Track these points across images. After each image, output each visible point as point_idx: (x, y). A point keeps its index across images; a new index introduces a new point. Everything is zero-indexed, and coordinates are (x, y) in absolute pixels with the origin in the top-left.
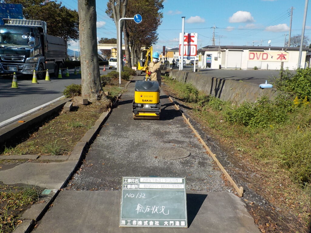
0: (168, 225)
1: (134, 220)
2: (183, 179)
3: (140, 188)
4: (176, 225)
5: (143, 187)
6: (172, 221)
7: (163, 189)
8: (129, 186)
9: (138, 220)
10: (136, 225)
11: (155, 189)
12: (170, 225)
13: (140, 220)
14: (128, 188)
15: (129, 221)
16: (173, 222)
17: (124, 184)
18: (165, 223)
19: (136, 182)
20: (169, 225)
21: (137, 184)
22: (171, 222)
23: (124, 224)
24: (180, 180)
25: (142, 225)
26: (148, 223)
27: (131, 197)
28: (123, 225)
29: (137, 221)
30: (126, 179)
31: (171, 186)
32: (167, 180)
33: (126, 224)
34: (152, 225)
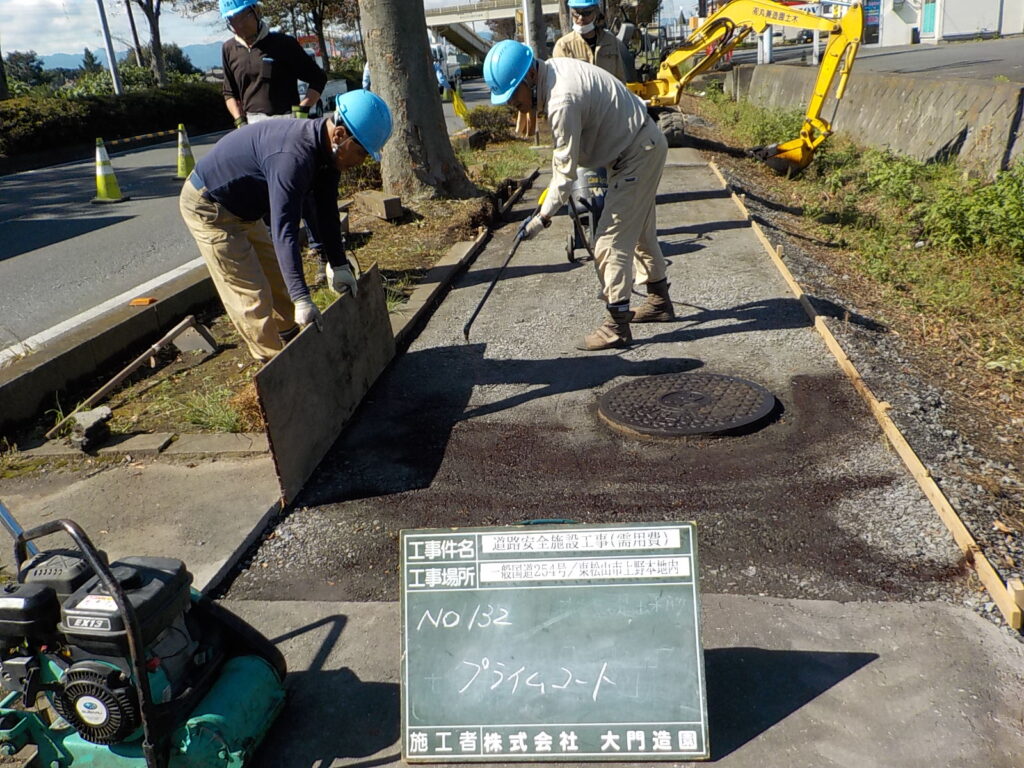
0: (617, 748)
1: (464, 731)
2: (684, 534)
3: (482, 584)
4: (658, 751)
5: (498, 578)
6: (635, 729)
7: (589, 582)
8: (433, 577)
9: (486, 731)
10: (477, 752)
11: (555, 582)
12: (629, 748)
13: (491, 731)
14: (427, 587)
15: (444, 735)
16: (640, 736)
17: (409, 567)
18: (605, 742)
19: (464, 553)
20: (624, 749)
21: (467, 566)
22: (631, 736)
23: (421, 750)
24: (670, 535)
25: (503, 752)
26: (530, 743)
27: (446, 625)
28: (418, 753)
29: (478, 735)
30: (416, 544)
31: (627, 568)
32: (608, 539)
33: (431, 751)
34: (546, 752)
